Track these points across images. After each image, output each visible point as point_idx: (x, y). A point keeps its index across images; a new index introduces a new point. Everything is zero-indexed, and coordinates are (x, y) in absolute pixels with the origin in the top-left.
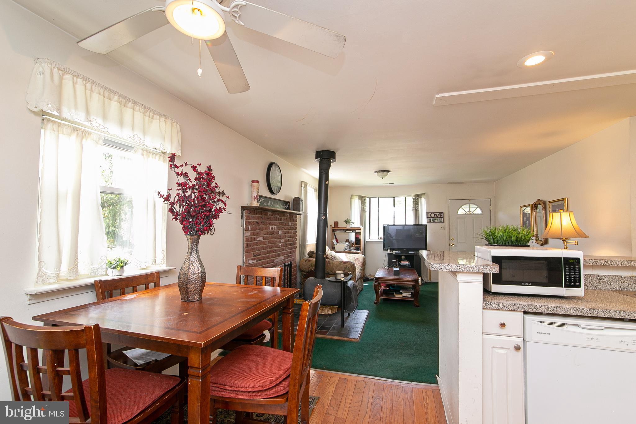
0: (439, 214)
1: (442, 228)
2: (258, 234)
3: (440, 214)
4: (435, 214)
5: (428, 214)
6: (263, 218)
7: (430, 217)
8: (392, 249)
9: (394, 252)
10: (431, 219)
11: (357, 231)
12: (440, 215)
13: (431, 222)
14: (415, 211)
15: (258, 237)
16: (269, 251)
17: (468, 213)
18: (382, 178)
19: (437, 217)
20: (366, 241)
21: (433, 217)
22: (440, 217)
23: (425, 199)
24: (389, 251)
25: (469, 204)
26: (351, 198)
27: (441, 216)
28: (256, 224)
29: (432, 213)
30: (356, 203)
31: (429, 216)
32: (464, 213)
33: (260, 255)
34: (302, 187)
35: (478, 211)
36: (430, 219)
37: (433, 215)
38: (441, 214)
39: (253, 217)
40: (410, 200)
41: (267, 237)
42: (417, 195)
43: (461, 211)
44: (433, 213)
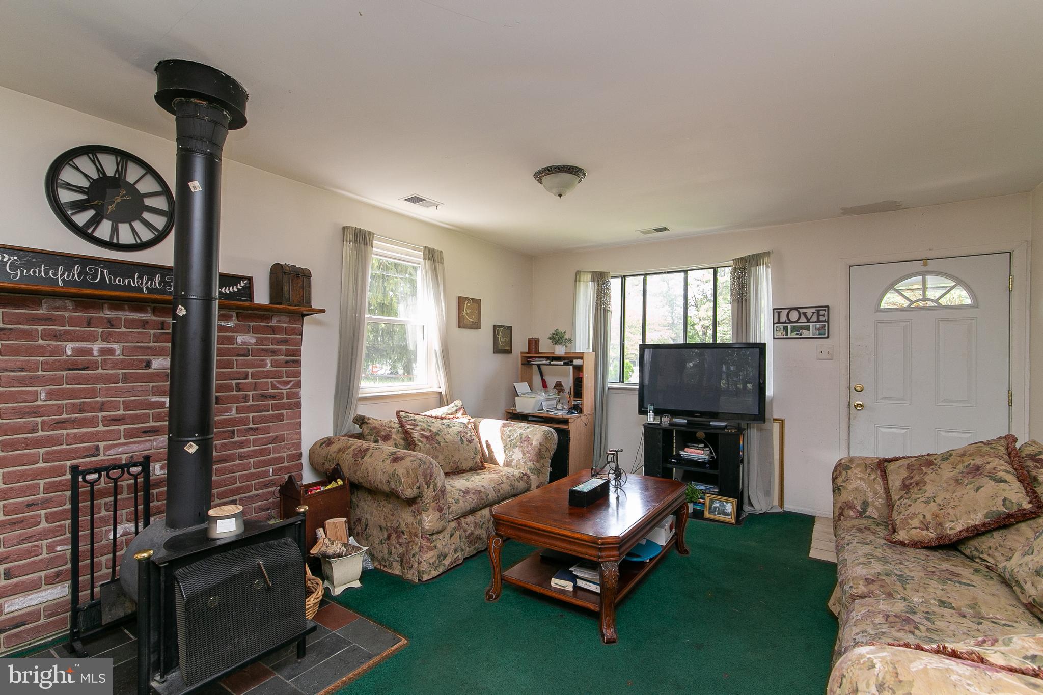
0: (813, 310)
1: (824, 355)
3: (818, 311)
4: (801, 311)
5: (777, 311)
7: (785, 323)
8: (658, 412)
9: (666, 421)
10: (789, 326)
11: (576, 362)
12: (818, 316)
13: (789, 336)
14: (736, 304)
17: (921, 304)
18: (560, 196)
19: (808, 321)
20: (609, 388)
21: (796, 322)
22: (818, 321)
23: (769, 270)
24: (651, 418)
25: (924, 274)
27: (822, 318)
29: (791, 309)
31: (783, 318)
32: (906, 303)
34: (343, 242)
35: (960, 296)
36: (785, 328)
37: (794, 316)
38: (821, 313)
40: (725, 277)
42: (744, 260)
43: (891, 300)
44: (796, 309)
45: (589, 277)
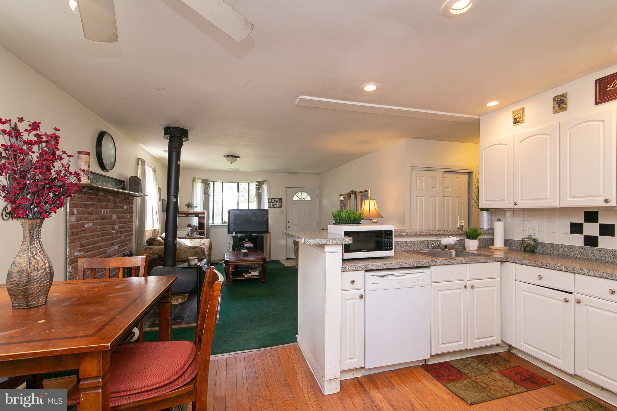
0: (278, 199)
1: (281, 213)
2: (86, 218)
3: (279, 200)
4: (275, 199)
5: (269, 199)
6: (93, 200)
7: (270, 203)
8: (236, 233)
9: (239, 235)
10: (272, 204)
11: (200, 215)
12: (279, 201)
13: (272, 207)
14: (258, 196)
15: (87, 223)
16: (101, 240)
17: (301, 199)
18: (232, 163)
19: (277, 202)
20: (210, 226)
21: (273, 203)
22: (279, 203)
23: (267, 186)
24: (234, 235)
25: (302, 191)
26: (193, 181)
27: (280, 202)
28: (84, 206)
29: (272, 198)
30: (199, 187)
31: (270, 201)
32: (298, 199)
33: (89, 245)
34: (138, 164)
35: (308, 198)
36: (271, 204)
37: (273, 201)
38: (280, 200)
39: (80, 197)
40: (253, 187)
41: (98, 222)
42: (259, 182)
43: (295, 198)
44: (273, 199)
45: (200, 180)
